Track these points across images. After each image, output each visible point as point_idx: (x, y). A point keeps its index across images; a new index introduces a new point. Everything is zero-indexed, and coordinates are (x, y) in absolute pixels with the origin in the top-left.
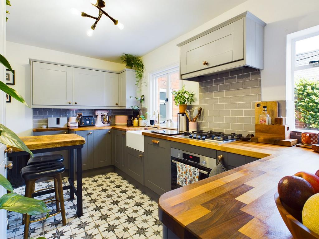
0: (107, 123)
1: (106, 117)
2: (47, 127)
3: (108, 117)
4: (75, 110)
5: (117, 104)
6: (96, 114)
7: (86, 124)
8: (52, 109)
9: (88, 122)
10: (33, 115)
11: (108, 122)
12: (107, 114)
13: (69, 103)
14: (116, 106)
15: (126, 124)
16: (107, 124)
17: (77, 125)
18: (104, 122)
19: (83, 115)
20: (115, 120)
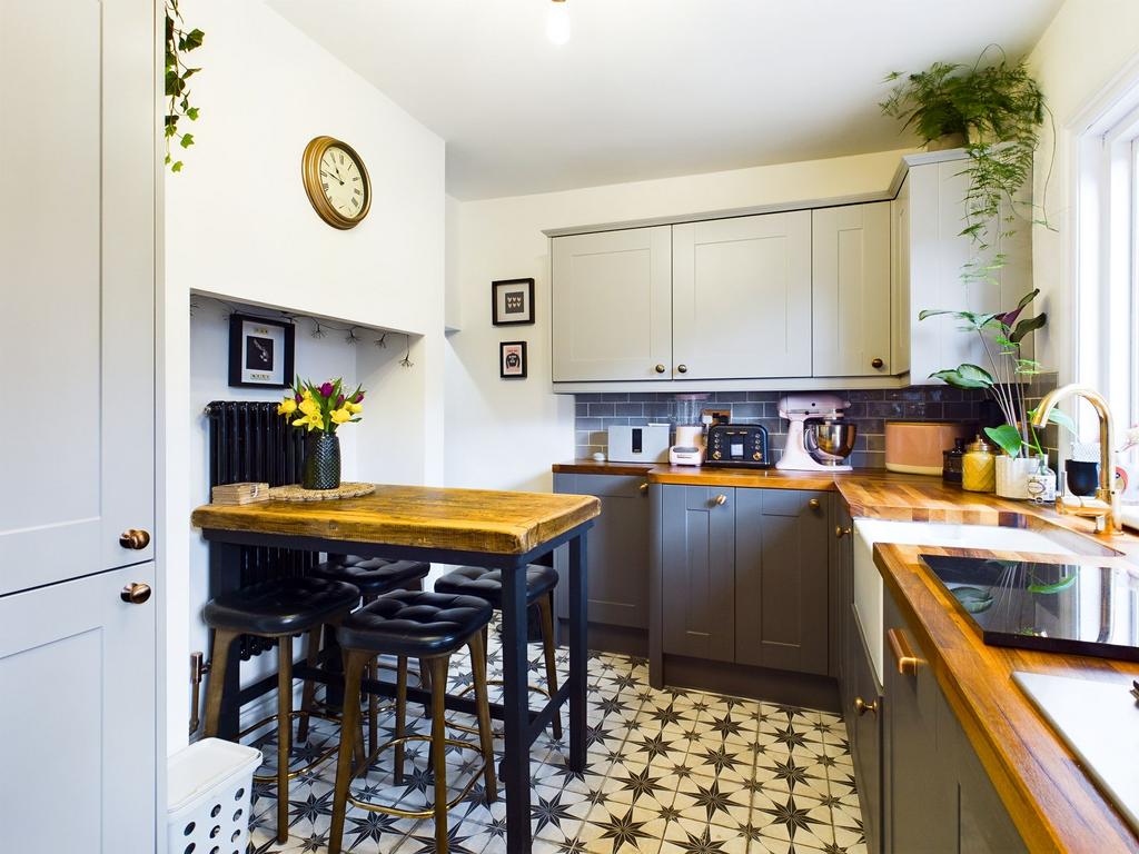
0: (834, 457)
1: (831, 431)
2: (606, 461)
3: (838, 428)
4: (694, 397)
5: (878, 365)
6: (782, 415)
7: (731, 457)
8: (626, 394)
9: (737, 450)
10: (577, 415)
11: (844, 452)
12: (835, 416)
13: (659, 371)
14: (875, 372)
15: (939, 470)
16: (839, 463)
17: (696, 458)
18: (821, 452)
19: (733, 419)
20: (882, 443)
